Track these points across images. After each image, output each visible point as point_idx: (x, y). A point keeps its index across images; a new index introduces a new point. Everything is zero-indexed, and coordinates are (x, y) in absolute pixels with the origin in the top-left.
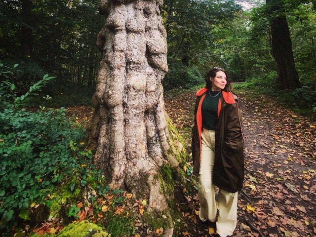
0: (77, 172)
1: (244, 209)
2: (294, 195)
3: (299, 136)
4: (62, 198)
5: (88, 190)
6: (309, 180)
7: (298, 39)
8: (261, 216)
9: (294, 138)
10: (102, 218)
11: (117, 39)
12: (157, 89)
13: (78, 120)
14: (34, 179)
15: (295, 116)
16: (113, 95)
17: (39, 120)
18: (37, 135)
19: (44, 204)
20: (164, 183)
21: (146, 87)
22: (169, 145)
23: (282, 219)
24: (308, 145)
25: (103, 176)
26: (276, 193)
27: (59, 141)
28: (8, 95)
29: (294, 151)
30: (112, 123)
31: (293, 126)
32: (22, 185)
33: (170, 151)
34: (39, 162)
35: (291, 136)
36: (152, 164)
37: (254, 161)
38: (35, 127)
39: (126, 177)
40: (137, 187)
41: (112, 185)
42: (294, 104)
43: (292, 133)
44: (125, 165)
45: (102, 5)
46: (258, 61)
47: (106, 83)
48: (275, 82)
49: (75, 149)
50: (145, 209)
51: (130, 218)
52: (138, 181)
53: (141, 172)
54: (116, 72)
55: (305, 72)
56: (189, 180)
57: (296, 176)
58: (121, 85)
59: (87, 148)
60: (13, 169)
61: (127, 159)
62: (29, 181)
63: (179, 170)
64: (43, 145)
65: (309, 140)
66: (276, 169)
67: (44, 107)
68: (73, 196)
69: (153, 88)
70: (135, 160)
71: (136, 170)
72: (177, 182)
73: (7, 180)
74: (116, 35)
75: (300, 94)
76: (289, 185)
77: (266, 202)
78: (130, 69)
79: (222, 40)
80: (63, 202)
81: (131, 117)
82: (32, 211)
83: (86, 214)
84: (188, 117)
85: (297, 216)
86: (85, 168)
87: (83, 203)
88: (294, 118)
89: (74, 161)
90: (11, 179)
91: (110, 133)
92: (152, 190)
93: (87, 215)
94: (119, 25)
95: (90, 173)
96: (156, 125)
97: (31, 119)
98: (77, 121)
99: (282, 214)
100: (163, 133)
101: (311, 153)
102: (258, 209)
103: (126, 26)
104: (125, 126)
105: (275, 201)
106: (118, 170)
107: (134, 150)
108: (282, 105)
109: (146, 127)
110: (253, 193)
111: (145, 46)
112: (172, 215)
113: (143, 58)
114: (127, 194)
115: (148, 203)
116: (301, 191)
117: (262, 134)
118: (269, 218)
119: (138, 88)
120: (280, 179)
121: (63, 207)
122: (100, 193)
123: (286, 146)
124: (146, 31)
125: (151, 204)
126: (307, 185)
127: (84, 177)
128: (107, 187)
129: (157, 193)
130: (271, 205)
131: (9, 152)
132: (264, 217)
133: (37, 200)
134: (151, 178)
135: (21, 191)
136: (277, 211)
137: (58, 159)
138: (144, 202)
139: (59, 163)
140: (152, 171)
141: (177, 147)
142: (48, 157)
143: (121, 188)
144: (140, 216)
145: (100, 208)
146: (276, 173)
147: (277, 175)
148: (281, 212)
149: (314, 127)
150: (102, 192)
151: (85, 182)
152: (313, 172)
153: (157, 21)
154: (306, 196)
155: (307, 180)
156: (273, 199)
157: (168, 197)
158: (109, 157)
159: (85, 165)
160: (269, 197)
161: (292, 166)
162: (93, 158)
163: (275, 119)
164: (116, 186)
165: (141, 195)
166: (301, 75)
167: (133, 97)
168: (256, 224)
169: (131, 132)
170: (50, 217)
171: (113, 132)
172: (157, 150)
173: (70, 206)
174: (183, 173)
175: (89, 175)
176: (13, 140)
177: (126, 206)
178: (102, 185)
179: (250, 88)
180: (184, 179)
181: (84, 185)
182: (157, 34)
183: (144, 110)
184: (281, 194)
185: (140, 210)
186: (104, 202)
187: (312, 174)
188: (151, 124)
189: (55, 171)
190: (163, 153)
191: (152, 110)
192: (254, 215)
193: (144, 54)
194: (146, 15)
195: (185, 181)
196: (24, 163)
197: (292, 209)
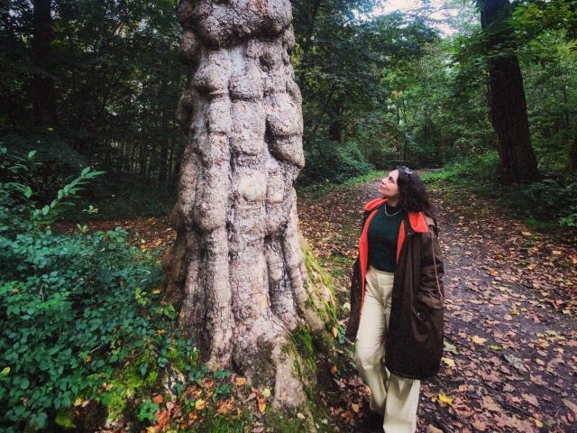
0: (151, 343)
1: (433, 400)
2: (520, 374)
3: (533, 271)
4: (127, 388)
5: (171, 373)
6: (547, 349)
7: (538, 90)
8: (461, 412)
9: (524, 273)
10: (196, 420)
11: (214, 112)
12: (285, 197)
13: (145, 244)
14: (77, 358)
15: (528, 234)
16: (209, 212)
17: (77, 250)
18: (76, 278)
19: (98, 399)
20: (299, 359)
21: (267, 195)
22: (308, 292)
23: (497, 418)
24: (547, 287)
25: (195, 349)
26: (489, 372)
27: (115, 287)
28: (20, 208)
29: (523, 296)
30: (208, 259)
31: (524, 252)
32: (57, 369)
33: (309, 304)
34: (83, 326)
35: (520, 271)
36: (279, 327)
37: (453, 315)
38: (72, 263)
39: (234, 350)
40: (253, 367)
41: (212, 364)
42: (527, 212)
43: (521, 264)
44: (233, 329)
45: (186, 50)
46: (466, 132)
47: (196, 189)
48: (494, 171)
49: (144, 303)
50: (269, 403)
51: (244, 419)
52: (256, 356)
53: (260, 342)
54: (214, 170)
55: (548, 151)
56: (341, 352)
57: (524, 341)
58: (223, 194)
59: (166, 300)
60: (40, 341)
61: (236, 320)
62: (69, 361)
63: (325, 334)
64: (87, 296)
65: (550, 277)
66: (490, 330)
67: (85, 227)
68: (145, 384)
69: (278, 196)
70: (249, 321)
71: (252, 337)
72: (322, 356)
73: (31, 361)
74: (212, 105)
75: (538, 193)
76: (511, 359)
77: (472, 387)
78: (238, 164)
79: (401, 92)
80: (129, 396)
81: (241, 247)
82: (78, 413)
83: (169, 414)
84: (340, 237)
85: (522, 412)
86: (164, 336)
87: (164, 395)
88: (525, 237)
89: (145, 324)
90: (38, 359)
91: (206, 276)
92: (280, 371)
93: (171, 416)
94: (216, 86)
95: (172, 345)
96: (285, 259)
97: (65, 251)
98: (143, 247)
99: (497, 409)
100: (296, 273)
101: (552, 301)
102: (459, 400)
103: (229, 87)
104: (230, 263)
105: (487, 386)
106: (221, 339)
107: (248, 303)
108: (506, 213)
109: (267, 263)
110: (450, 373)
111: (264, 123)
112: (313, 414)
113: (261, 145)
114: (237, 379)
115: (273, 392)
116: (532, 369)
117: (468, 266)
118: (475, 416)
119: (253, 198)
120: (496, 348)
121: (129, 403)
122: (192, 379)
123: (510, 288)
124: (265, 96)
125: (277, 395)
126: (542, 358)
127: (164, 352)
128: (203, 368)
129: (288, 377)
130: (479, 393)
131: (31, 312)
132: (466, 414)
133: (84, 393)
134: (277, 352)
135: (57, 380)
136: (489, 403)
137: (117, 321)
138: (267, 392)
139: (118, 328)
140: (278, 339)
141: (320, 295)
142: (100, 318)
143: (226, 368)
144: (259, 416)
145: (192, 404)
146: (490, 336)
147: (492, 341)
148: (496, 405)
149: (559, 253)
150: (194, 376)
151: (165, 360)
152: (554, 336)
153: (284, 75)
154: (540, 377)
155: (542, 349)
156: (484, 382)
157: (307, 383)
158: (205, 316)
159: (163, 331)
160: (476, 379)
161: (518, 325)
162: (177, 318)
163: (493, 239)
164: (218, 365)
165: (262, 379)
166: (541, 157)
167: (244, 214)
168: (453, 426)
169: (241, 272)
170: (109, 422)
171: (212, 273)
172: (287, 302)
173: (141, 402)
174: (332, 340)
175: (171, 348)
176: (34, 289)
177: (236, 398)
178: (195, 363)
179: (451, 181)
180: (333, 352)
181: (163, 366)
182: (284, 100)
183: (263, 235)
184: (498, 374)
185: (260, 406)
186: (199, 393)
187: (552, 339)
188: (275, 257)
189: (113, 343)
190: (298, 306)
191: (277, 234)
192: (450, 411)
193: (262, 137)
194: (265, 67)
195: (335, 354)
196: (58, 329)
197: (516, 399)
